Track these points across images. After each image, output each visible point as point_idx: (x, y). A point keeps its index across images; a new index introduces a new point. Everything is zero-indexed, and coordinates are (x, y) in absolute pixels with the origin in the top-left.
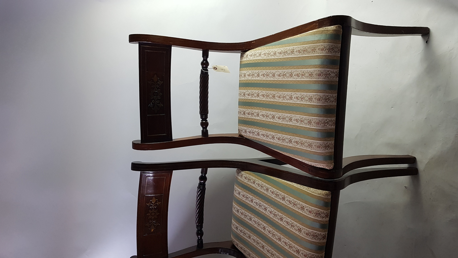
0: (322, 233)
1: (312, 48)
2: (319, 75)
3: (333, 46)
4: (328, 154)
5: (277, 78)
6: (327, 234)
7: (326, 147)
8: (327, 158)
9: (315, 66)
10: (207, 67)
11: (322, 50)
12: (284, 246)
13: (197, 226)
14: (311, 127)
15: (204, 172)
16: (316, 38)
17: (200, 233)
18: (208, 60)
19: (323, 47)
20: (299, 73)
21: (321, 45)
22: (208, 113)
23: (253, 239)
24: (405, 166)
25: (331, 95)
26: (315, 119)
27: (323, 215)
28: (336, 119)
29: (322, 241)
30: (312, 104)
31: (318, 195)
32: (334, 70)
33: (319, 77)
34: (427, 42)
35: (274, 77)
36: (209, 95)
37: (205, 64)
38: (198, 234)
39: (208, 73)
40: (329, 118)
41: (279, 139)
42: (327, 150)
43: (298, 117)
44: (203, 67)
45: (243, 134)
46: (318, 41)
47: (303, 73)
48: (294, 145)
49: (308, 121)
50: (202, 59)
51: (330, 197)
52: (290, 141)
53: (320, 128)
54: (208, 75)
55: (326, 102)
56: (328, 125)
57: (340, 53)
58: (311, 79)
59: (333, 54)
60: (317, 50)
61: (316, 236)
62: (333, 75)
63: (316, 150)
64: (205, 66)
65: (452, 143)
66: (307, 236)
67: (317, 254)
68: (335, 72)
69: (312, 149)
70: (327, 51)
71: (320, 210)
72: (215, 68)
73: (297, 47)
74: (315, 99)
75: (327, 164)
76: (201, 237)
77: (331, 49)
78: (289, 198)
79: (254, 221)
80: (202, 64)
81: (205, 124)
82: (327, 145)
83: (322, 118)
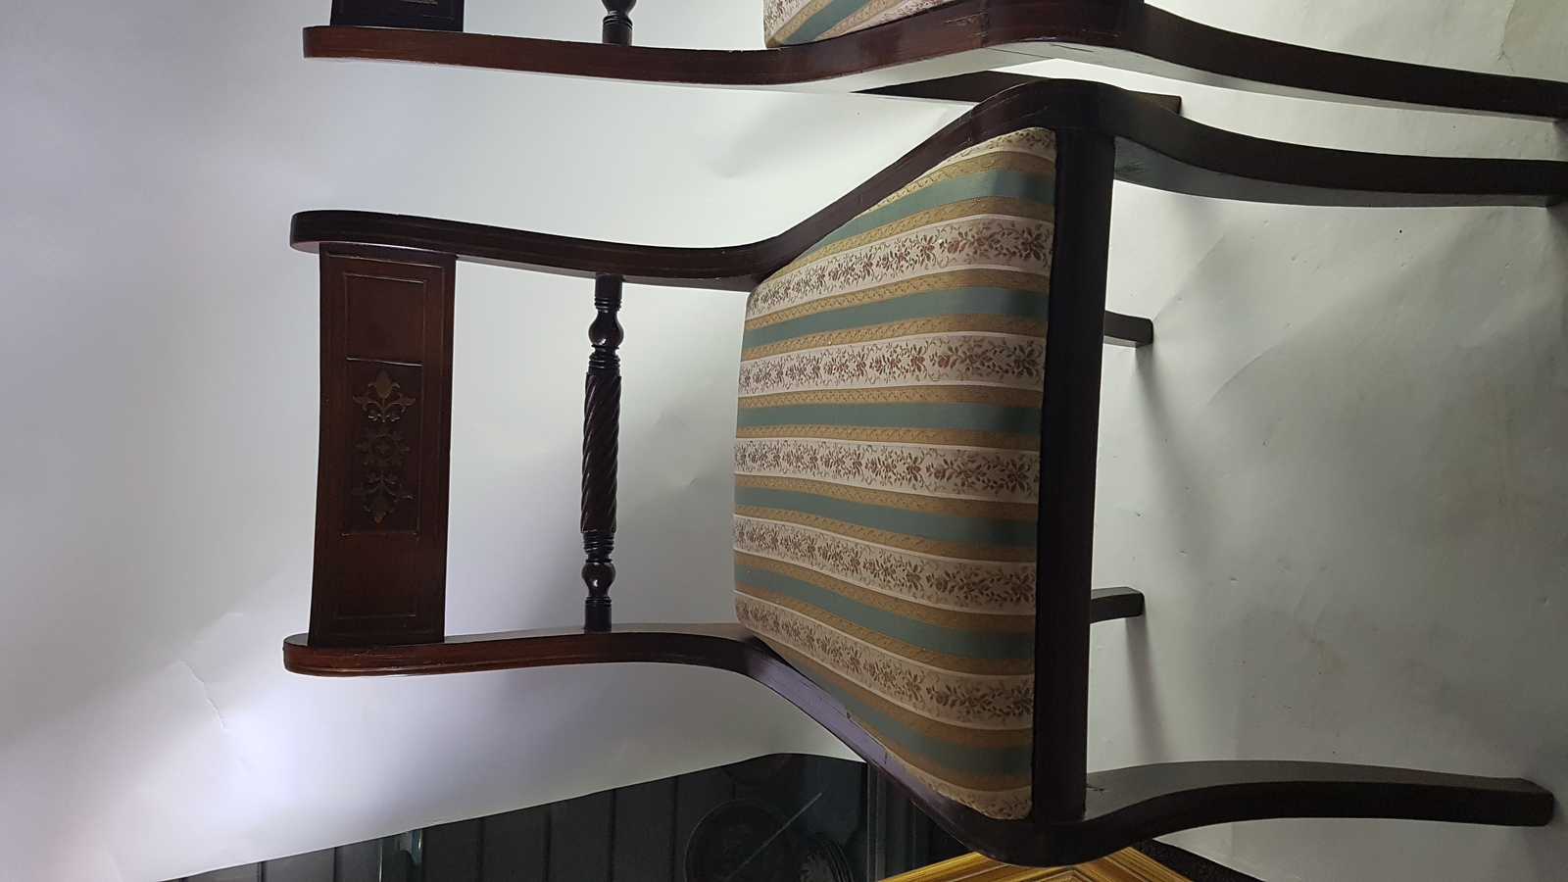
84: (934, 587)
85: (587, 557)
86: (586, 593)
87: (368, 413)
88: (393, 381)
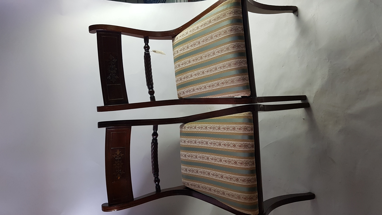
0: (251, 143)
1: (223, 14)
2: (231, 30)
3: (237, 10)
4: (245, 85)
5: (202, 44)
6: (254, 143)
7: (244, 79)
8: (245, 87)
9: (227, 26)
10: (149, 50)
11: (230, 13)
12: (225, 164)
13: (154, 174)
14: (231, 68)
15: (155, 129)
16: (225, 7)
17: (157, 180)
18: (149, 44)
19: (230, 11)
20: (217, 34)
21: (229, 11)
22: (153, 84)
23: (201, 172)
24: (299, 102)
25: (241, 43)
26: (233, 61)
27: (249, 129)
28: (247, 60)
29: (251, 149)
30: (230, 52)
31: (243, 115)
32: (240, 26)
33: (231, 32)
34: (297, 16)
35: (200, 44)
36: (152, 71)
37: (147, 48)
38: (155, 181)
39: (149, 54)
40: (242, 59)
41: (209, 87)
42: (245, 82)
43: (221, 64)
44: (145, 50)
45: (182, 96)
46: (226, 9)
47: (220, 33)
48: (221, 86)
49: (229, 65)
50: (144, 44)
51: (252, 115)
52: (218, 84)
53: (238, 67)
54: (150, 56)
55: (238, 48)
56: (242, 64)
57: (242, 15)
58: (226, 35)
59: (238, 15)
60: (227, 14)
61: (247, 146)
62: (240, 29)
63: (237, 83)
64: (147, 49)
65: (328, 77)
66: (240, 148)
67: (250, 160)
68: (241, 27)
69: (234, 83)
70: (234, 14)
71: (246, 125)
72: (155, 51)
73: (212, 18)
74: (231, 47)
75: (246, 92)
76: (158, 183)
77: (236, 12)
78: (223, 126)
79: (199, 157)
80: (145, 47)
81: (152, 93)
82: (244, 78)
83: (238, 60)
84: (242, 181)
85: (154, 178)
86: (155, 185)
87: (115, 158)
88: (120, 151)
